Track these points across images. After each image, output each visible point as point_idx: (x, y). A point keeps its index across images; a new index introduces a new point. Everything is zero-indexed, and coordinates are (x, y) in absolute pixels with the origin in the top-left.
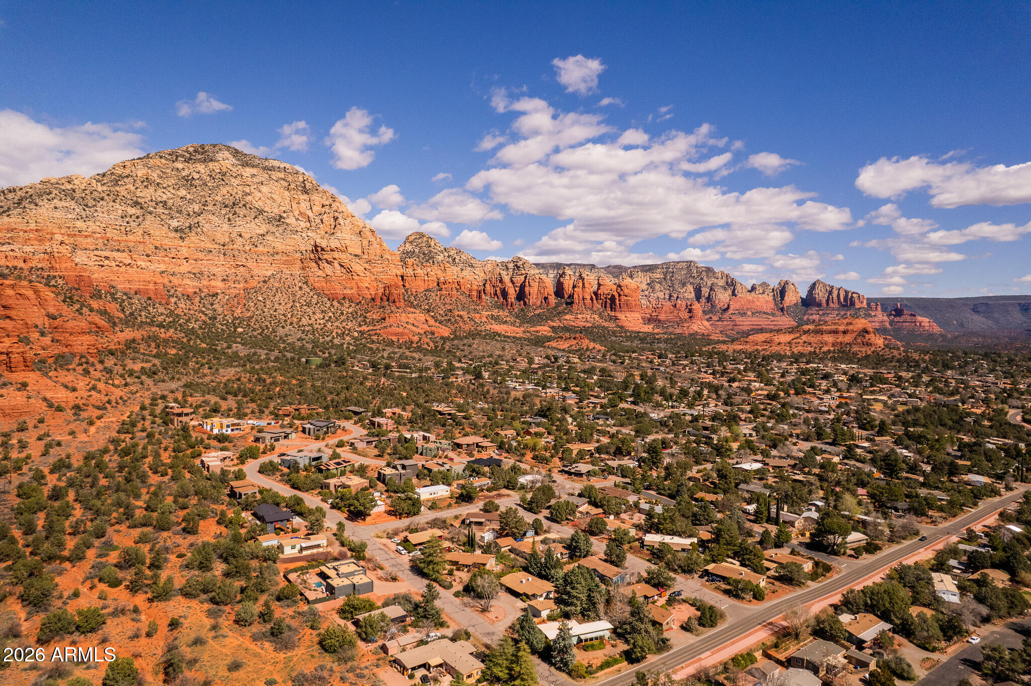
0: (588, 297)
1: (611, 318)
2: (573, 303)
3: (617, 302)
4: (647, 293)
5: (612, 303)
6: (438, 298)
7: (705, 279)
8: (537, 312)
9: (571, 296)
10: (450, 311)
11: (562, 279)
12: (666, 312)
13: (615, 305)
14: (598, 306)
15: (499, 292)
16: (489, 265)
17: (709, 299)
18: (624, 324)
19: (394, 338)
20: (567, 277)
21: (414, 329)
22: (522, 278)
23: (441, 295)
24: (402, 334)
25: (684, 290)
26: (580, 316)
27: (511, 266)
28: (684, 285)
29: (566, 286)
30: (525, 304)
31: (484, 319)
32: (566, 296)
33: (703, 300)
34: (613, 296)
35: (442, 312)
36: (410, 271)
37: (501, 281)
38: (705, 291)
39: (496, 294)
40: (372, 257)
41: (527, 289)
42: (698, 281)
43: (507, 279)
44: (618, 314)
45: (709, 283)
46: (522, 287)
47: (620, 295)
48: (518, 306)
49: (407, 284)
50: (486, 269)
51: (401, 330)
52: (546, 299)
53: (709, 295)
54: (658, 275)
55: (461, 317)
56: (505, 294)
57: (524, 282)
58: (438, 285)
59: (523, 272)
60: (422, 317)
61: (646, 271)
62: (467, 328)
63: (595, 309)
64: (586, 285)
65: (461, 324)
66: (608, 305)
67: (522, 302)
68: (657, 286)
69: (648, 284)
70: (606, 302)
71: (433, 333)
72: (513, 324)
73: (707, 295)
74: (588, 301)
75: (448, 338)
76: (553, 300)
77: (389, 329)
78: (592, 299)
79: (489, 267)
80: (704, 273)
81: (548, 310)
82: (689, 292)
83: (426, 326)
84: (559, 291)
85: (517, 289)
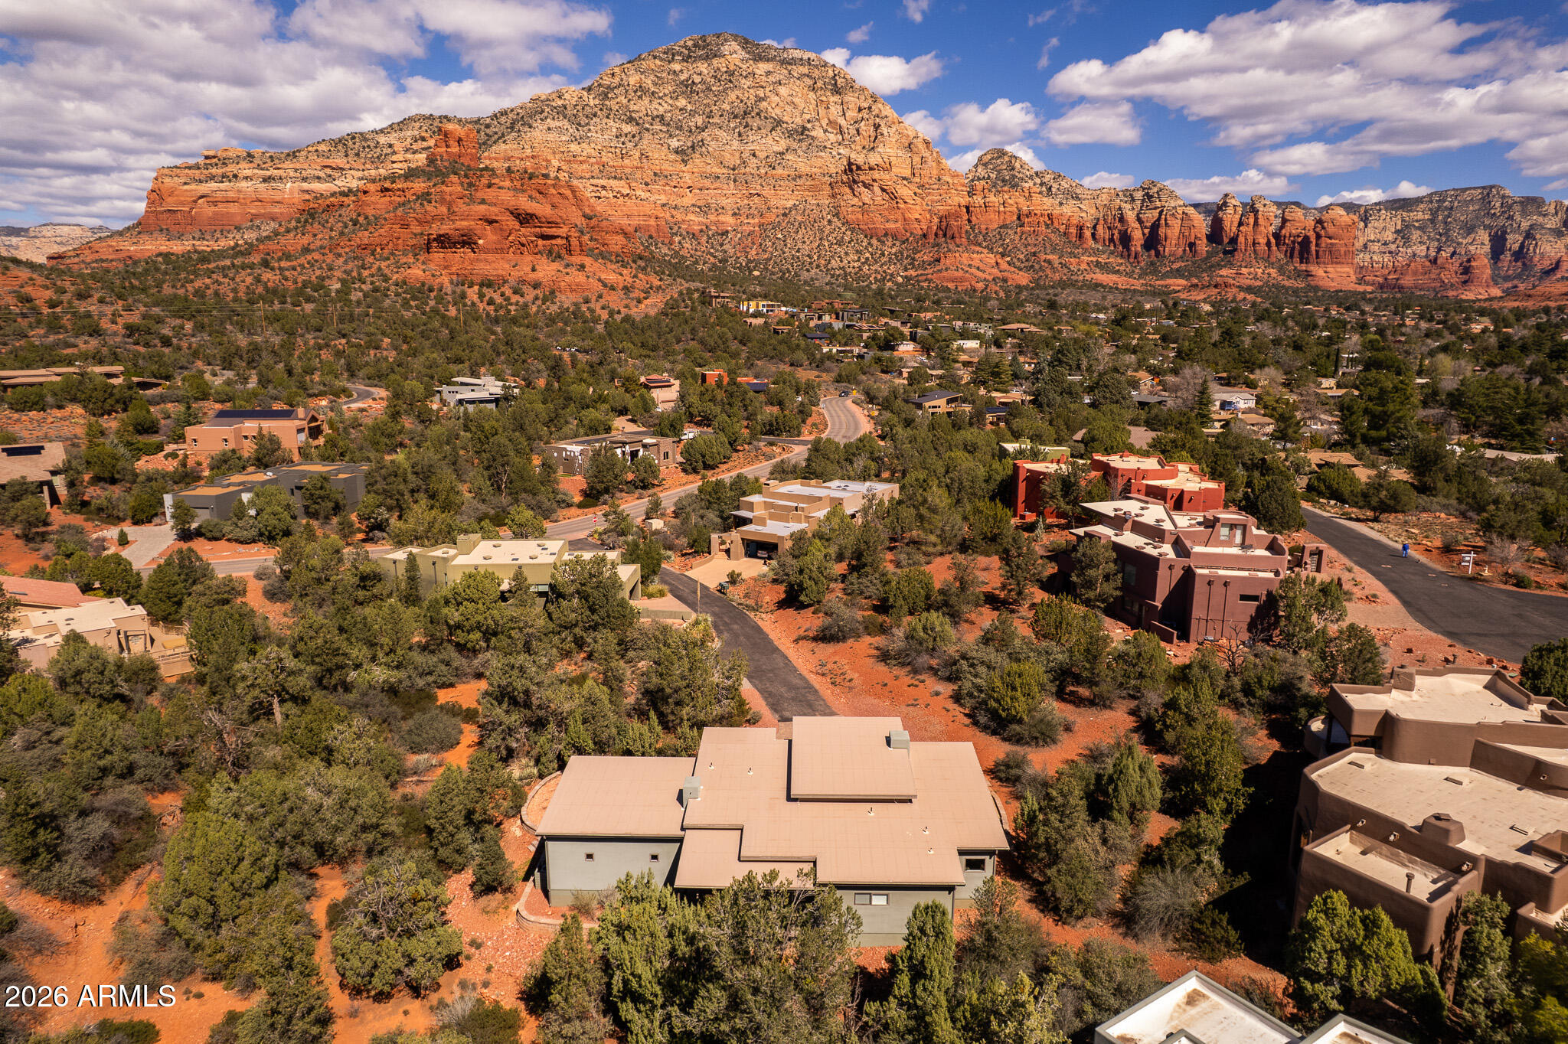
0: (1262, 241)
1: (1298, 274)
2: (1235, 250)
3: (1313, 248)
4: (1393, 247)
5: (1302, 249)
6: (1017, 238)
7: (1517, 217)
8: (1175, 266)
9: (1234, 241)
10: (1034, 254)
11: (1221, 214)
12: (1415, 273)
13: (1309, 252)
14: (1278, 255)
15: (1116, 236)
16: (1104, 196)
17: (1520, 255)
18: (1321, 283)
19: (951, 285)
20: (1230, 210)
21: (979, 274)
22: (1156, 213)
23: (1023, 233)
24: (962, 280)
25: (1469, 239)
26: (1244, 270)
27: (1139, 195)
28: (1470, 229)
29: (1227, 225)
30: (1157, 254)
31: (1084, 266)
32: (1226, 240)
33: (1507, 257)
34: (1307, 238)
35: (1022, 256)
36: (978, 200)
37: (1122, 219)
38: (1514, 241)
39: (1111, 240)
40: (926, 180)
41: (1162, 231)
42: (1501, 221)
43: (1130, 216)
44: (1313, 269)
45: (1525, 225)
46: (1155, 227)
47: (1318, 237)
48: (1145, 259)
49: (974, 219)
50: (1098, 202)
51: (960, 273)
52: (1192, 245)
53: (1522, 246)
54: (1420, 215)
55: (1049, 262)
56: (1126, 239)
57: (1159, 219)
58: (1019, 218)
59: (1158, 204)
60: (991, 259)
61: (1396, 210)
62: (1057, 277)
63: (1273, 259)
64: (1261, 221)
65: (1048, 272)
66: (1296, 253)
67: (1153, 252)
68: (1416, 235)
69: (1397, 232)
70: (1293, 249)
71: (1005, 280)
72: (1130, 275)
73: (1516, 247)
74: (1262, 248)
75: (1026, 287)
76: (1203, 247)
77: (945, 274)
78: (1268, 244)
79: (1104, 199)
80: (1517, 207)
81: (1194, 263)
82: (1480, 245)
83: (995, 271)
84: (1216, 234)
85: (1147, 231)
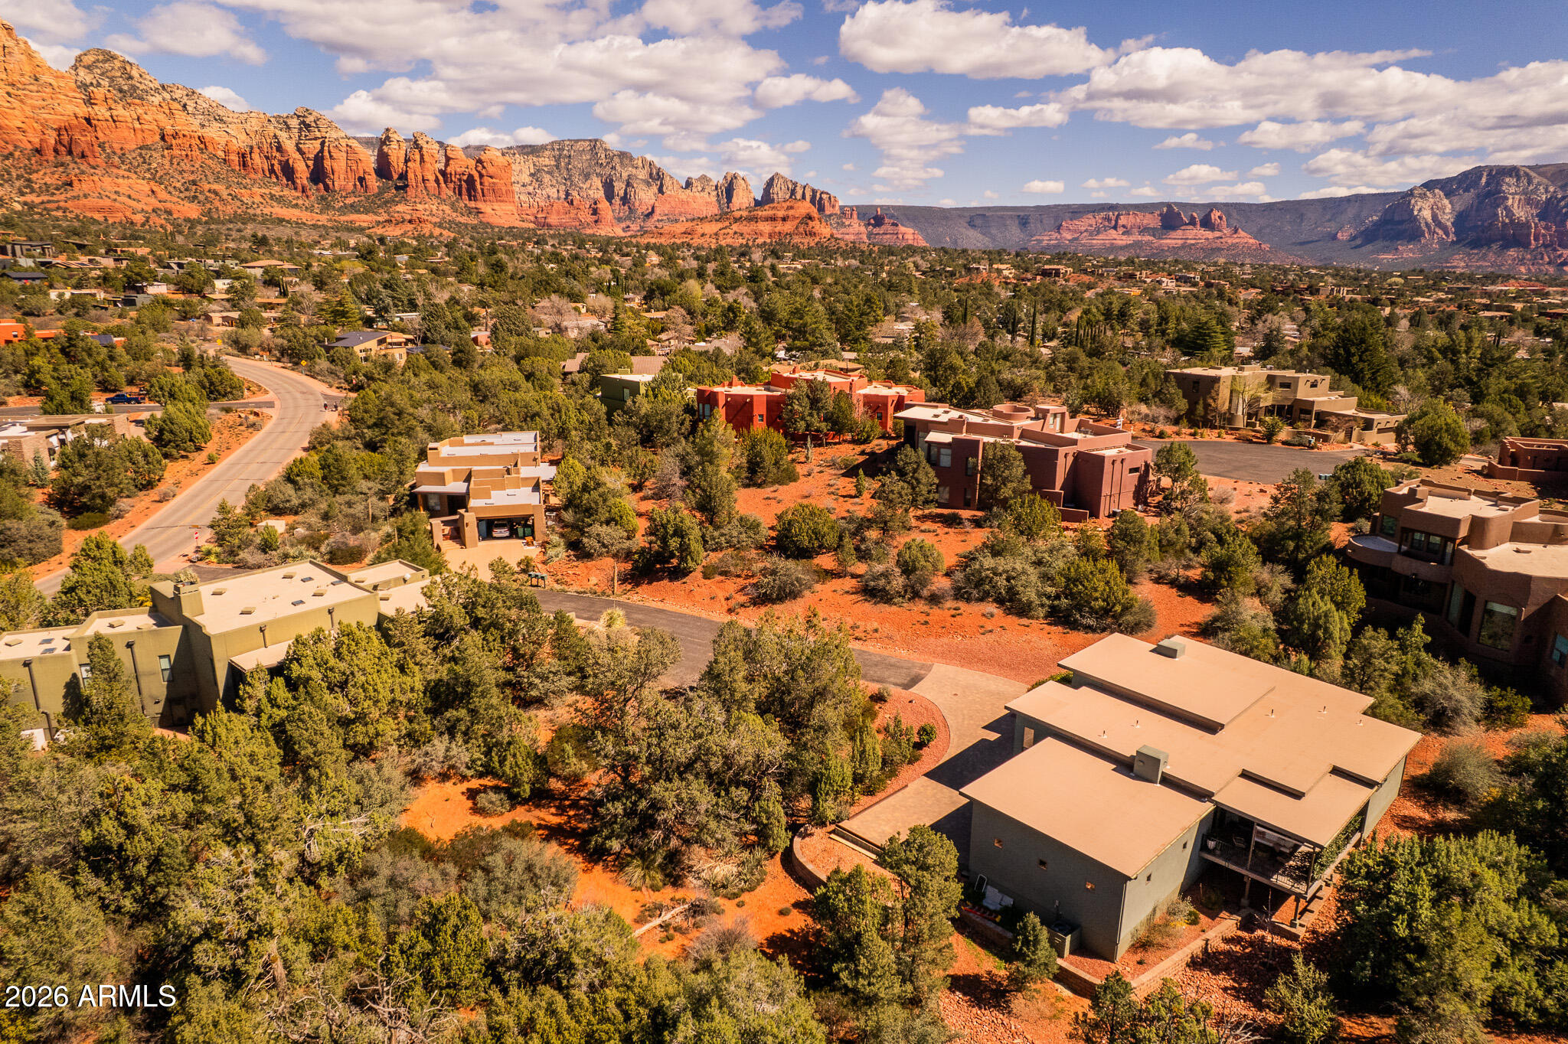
0: (432, 178)
1: (470, 211)
2: (407, 186)
3: (478, 186)
4: (530, 189)
5: (469, 187)
6: (166, 162)
7: (618, 167)
8: (349, 201)
9: (403, 176)
10: (194, 183)
11: (385, 148)
12: (558, 213)
13: (475, 190)
14: (447, 192)
15: (277, 167)
16: (254, 121)
17: (625, 200)
18: (491, 220)
19: (98, 216)
20: (394, 145)
21: (134, 204)
22: (317, 144)
23: (172, 158)
24: (111, 210)
25: (587, 185)
26: (420, 207)
27: (294, 123)
28: (587, 177)
29: (393, 159)
30: (327, 188)
31: (258, 199)
32: (395, 176)
33: (617, 201)
34: (471, 176)
35: (178, 185)
36: (101, 111)
37: (279, 149)
38: (619, 187)
39: (272, 171)
40: (16, 77)
41: (327, 163)
42: (608, 171)
43: (289, 146)
44: (480, 205)
45: (625, 175)
46: (319, 159)
47: (481, 176)
48: (312, 190)
49: (100, 134)
50: (248, 126)
51: (107, 202)
52: (361, 180)
53: (626, 193)
54: (546, 161)
55: (216, 193)
56: (288, 172)
57: (322, 151)
58: (163, 138)
59: (318, 134)
60: (144, 186)
61: (527, 154)
62: (229, 210)
63: (443, 196)
64: (426, 158)
65: (217, 203)
66: (464, 191)
67: (321, 186)
68: (547, 178)
69: (532, 175)
70: (460, 187)
71: (169, 213)
72: (310, 209)
73: (622, 193)
74: (432, 184)
75: (199, 222)
76: (373, 182)
77: (84, 201)
78: (437, 181)
79: (254, 125)
80: (616, 160)
81: (367, 198)
82: (595, 189)
83: (153, 200)
84: (383, 169)
85: (310, 163)
